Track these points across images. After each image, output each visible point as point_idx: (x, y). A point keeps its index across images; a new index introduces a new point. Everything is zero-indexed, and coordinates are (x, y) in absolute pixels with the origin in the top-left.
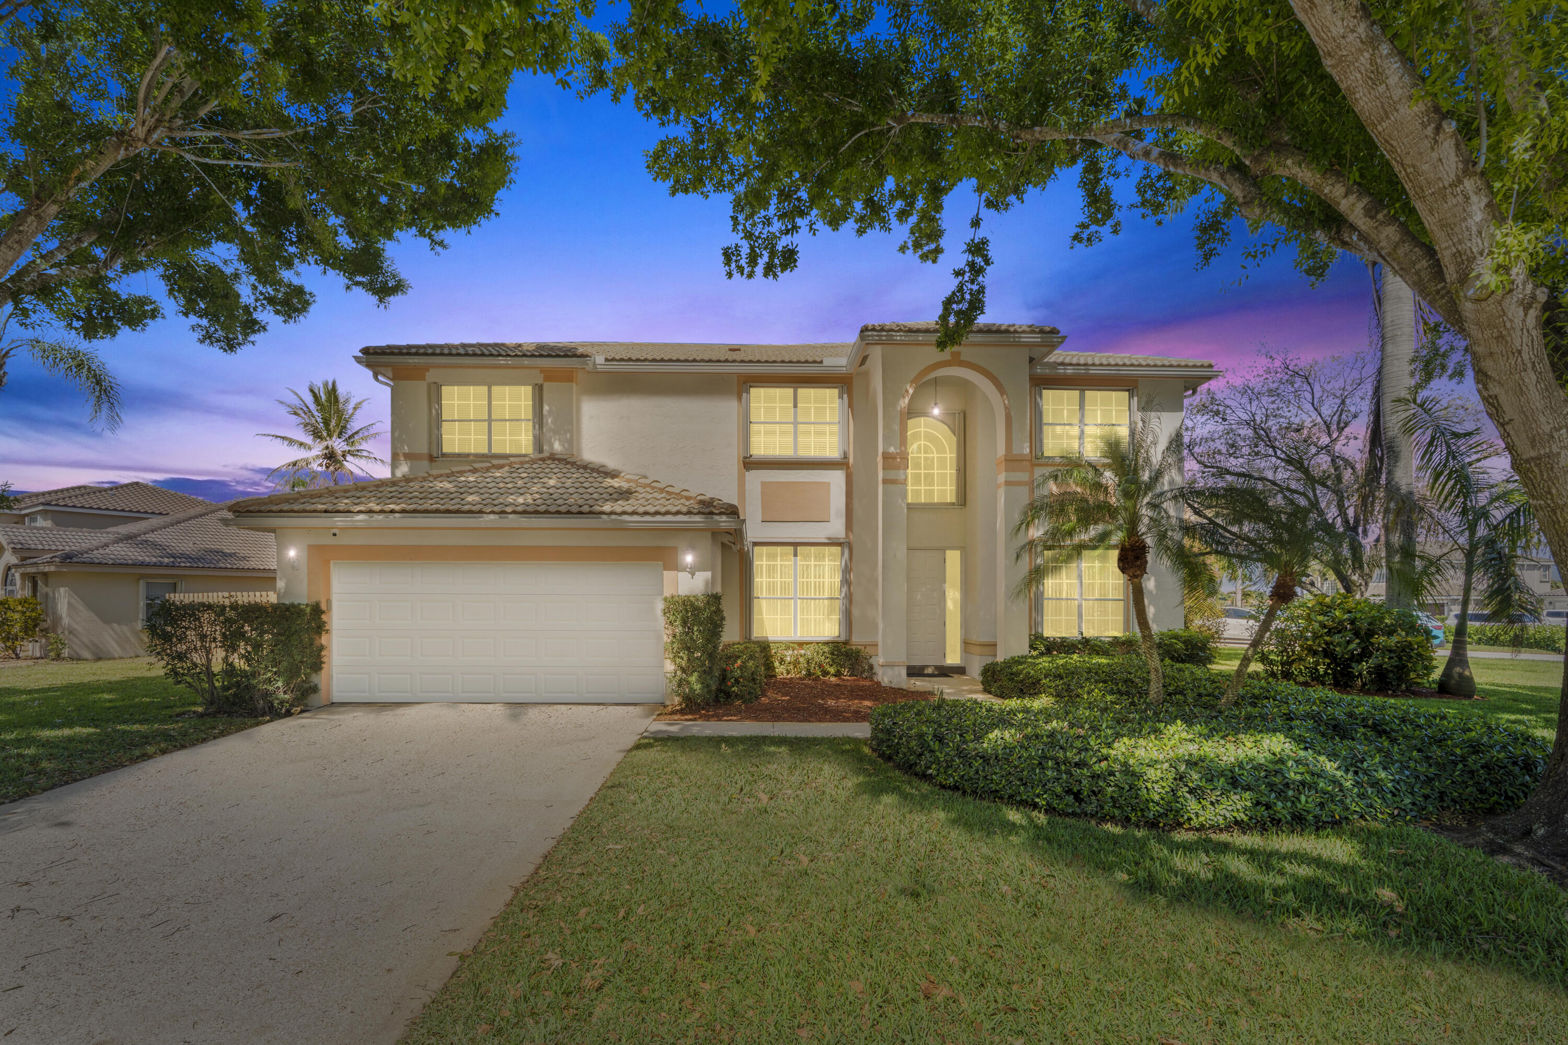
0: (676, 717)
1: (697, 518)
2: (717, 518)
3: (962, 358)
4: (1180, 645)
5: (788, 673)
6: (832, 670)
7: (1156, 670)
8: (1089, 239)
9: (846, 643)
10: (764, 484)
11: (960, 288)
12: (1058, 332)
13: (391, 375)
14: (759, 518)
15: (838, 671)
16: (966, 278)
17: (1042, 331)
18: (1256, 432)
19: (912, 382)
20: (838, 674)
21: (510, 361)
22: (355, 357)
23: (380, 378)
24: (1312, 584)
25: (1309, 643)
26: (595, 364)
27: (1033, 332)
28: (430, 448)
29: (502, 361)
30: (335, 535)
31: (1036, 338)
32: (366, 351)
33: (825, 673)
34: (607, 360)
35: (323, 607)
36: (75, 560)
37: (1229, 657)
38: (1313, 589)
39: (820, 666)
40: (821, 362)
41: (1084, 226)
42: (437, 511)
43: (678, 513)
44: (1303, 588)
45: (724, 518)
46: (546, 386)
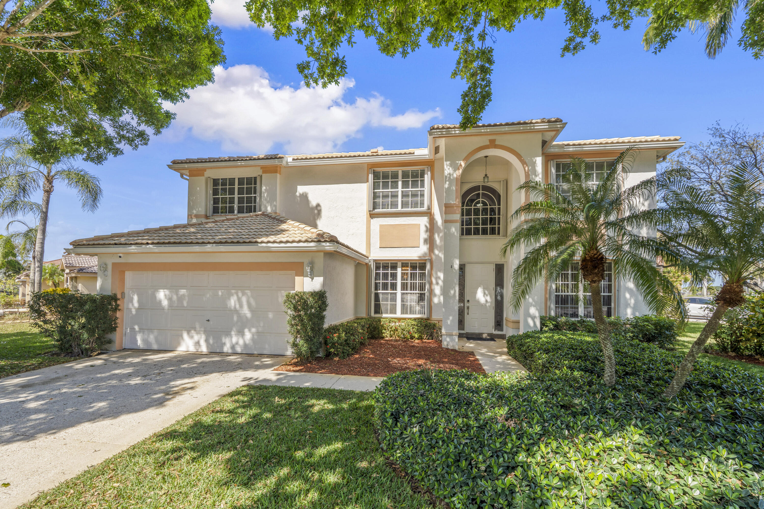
0: (289, 368)
1: (312, 244)
2: (324, 244)
3: (497, 143)
4: (651, 327)
5: (391, 336)
6: (416, 336)
7: (610, 358)
8: (575, 48)
9: (427, 319)
10: (381, 226)
11: (475, 85)
12: (561, 121)
13: (188, 174)
14: (378, 245)
15: (420, 336)
16: (478, 78)
17: (549, 121)
18: (712, 186)
19: (463, 160)
20: (420, 338)
21: (243, 163)
22: (168, 165)
23: (184, 176)
24: (756, 284)
25: (754, 328)
26: (287, 162)
27: (543, 122)
28: (206, 212)
29: (239, 163)
30: (120, 257)
31: (545, 126)
32: (174, 162)
33: (412, 337)
34: (294, 159)
35: (119, 296)
36: (84, 271)
37: (693, 330)
38: (756, 288)
39: (409, 332)
40: (414, 153)
41: (571, 39)
42: (175, 243)
43: (300, 241)
44: (748, 287)
45: (328, 244)
46: (264, 176)
